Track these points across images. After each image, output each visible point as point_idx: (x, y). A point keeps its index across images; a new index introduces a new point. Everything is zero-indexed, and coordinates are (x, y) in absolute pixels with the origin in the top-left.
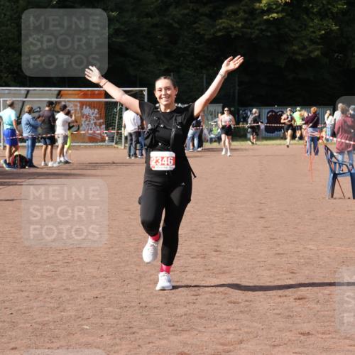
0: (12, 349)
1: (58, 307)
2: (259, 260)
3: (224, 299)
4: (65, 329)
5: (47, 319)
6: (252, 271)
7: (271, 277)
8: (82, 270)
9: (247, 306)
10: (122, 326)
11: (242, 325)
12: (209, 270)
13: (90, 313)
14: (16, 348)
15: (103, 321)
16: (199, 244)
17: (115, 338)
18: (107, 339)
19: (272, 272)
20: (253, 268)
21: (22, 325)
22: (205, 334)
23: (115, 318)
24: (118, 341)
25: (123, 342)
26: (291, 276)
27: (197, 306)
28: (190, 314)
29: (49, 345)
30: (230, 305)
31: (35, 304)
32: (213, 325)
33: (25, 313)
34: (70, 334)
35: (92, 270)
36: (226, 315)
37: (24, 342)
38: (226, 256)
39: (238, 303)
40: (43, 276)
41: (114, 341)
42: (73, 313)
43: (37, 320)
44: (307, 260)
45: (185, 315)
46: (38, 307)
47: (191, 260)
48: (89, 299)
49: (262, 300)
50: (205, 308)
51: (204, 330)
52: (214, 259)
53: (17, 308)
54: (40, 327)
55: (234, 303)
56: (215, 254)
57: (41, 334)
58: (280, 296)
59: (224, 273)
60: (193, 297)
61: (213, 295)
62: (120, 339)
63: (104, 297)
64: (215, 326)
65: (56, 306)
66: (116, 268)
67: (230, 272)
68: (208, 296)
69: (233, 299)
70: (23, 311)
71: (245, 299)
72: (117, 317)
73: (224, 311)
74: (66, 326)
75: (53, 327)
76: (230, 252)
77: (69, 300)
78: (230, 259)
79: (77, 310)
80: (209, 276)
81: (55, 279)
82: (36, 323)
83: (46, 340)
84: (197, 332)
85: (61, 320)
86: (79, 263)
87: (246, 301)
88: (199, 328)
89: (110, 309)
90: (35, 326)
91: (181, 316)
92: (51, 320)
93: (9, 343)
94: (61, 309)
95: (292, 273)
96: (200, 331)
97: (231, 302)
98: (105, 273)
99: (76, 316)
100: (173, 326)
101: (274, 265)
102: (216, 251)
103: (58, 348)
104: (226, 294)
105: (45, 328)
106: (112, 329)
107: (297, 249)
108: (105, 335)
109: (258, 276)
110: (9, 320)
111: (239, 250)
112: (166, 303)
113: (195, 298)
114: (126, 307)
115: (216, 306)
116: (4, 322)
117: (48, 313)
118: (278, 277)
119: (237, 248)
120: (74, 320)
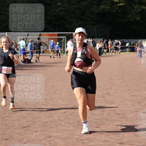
0: (36, 132)
1: (50, 116)
2: (125, 98)
3: (114, 113)
4: (54, 124)
5: (47, 120)
6: (124, 102)
7: (131, 104)
8: (57, 102)
9: (124, 116)
10: (76, 123)
11: (123, 123)
12: (106, 102)
13: (63, 118)
14: (37, 131)
15: (68, 121)
16: (101, 92)
17: (74, 128)
18: (71, 128)
19: (131, 103)
20: (123, 101)
21: (37, 123)
22: (109, 126)
23: (73, 120)
24: (76, 129)
25: (78, 129)
26: (139, 104)
27: (104, 115)
28: (102, 118)
29: (49, 130)
30: (117, 115)
31: (41, 115)
32: (111, 123)
33: (38, 118)
34: (56, 126)
35: (61, 102)
36: (116, 119)
37: (39, 129)
38: (112, 96)
39: (120, 114)
40: (43, 104)
41: (74, 129)
42: (57, 118)
43: (43, 121)
44: (144, 98)
45: (100, 119)
46: (43, 116)
47: (99, 98)
48: (62, 113)
49: (129, 113)
50: (108, 116)
51: (108, 124)
52: (108, 98)
53: (35, 116)
54: (45, 124)
55: (119, 114)
56: (108, 96)
57: (46, 126)
58: (136, 112)
59: (112, 103)
60: (102, 112)
61: (109, 111)
62: (76, 128)
63: (67, 112)
64: (112, 123)
65: (50, 115)
66: (70, 101)
67: (115, 103)
68: (108, 112)
69: (118, 113)
70: (37, 117)
71: (122, 113)
72: (74, 120)
73: (115, 118)
74: (55, 123)
75: (50, 124)
76: (113, 95)
77: (54, 113)
78: (114, 98)
79: (58, 117)
80: (107, 104)
81: (47, 106)
82: (43, 122)
83: (48, 128)
84: (106, 126)
85: (52, 121)
86: (56, 99)
87: (123, 114)
88: (106, 124)
89: (71, 117)
90: (43, 123)
91: (99, 119)
92: (49, 121)
93: (34, 129)
94: (52, 116)
95: (139, 103)
96: (107, 125)
97: (117, 114)
98: (66, 103)
99: (58, 119)
100: (96, 123)
101: (132, 100)
102: (108, 95)
103: (53, 131)
104: (114, 111)
105: (46, 124)
106: (73, 124)
107: (140, 94)
108: (70, 127)
109: (126, 104)
110: (33, 121)
111: (117, 94)
112: (92, 114)
113: (103, 112)
114: (76, 116)
115: (111, 116)
116: (31, 121)
117: (47, 118)
118: (134, 105)
119: (116, 93)
120: (58, 121)
